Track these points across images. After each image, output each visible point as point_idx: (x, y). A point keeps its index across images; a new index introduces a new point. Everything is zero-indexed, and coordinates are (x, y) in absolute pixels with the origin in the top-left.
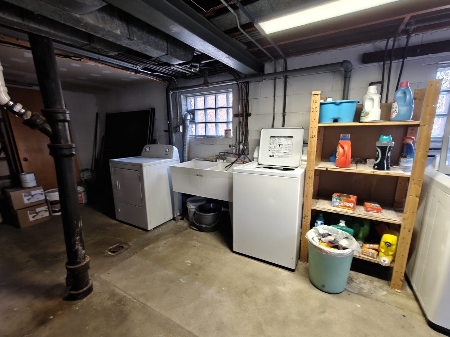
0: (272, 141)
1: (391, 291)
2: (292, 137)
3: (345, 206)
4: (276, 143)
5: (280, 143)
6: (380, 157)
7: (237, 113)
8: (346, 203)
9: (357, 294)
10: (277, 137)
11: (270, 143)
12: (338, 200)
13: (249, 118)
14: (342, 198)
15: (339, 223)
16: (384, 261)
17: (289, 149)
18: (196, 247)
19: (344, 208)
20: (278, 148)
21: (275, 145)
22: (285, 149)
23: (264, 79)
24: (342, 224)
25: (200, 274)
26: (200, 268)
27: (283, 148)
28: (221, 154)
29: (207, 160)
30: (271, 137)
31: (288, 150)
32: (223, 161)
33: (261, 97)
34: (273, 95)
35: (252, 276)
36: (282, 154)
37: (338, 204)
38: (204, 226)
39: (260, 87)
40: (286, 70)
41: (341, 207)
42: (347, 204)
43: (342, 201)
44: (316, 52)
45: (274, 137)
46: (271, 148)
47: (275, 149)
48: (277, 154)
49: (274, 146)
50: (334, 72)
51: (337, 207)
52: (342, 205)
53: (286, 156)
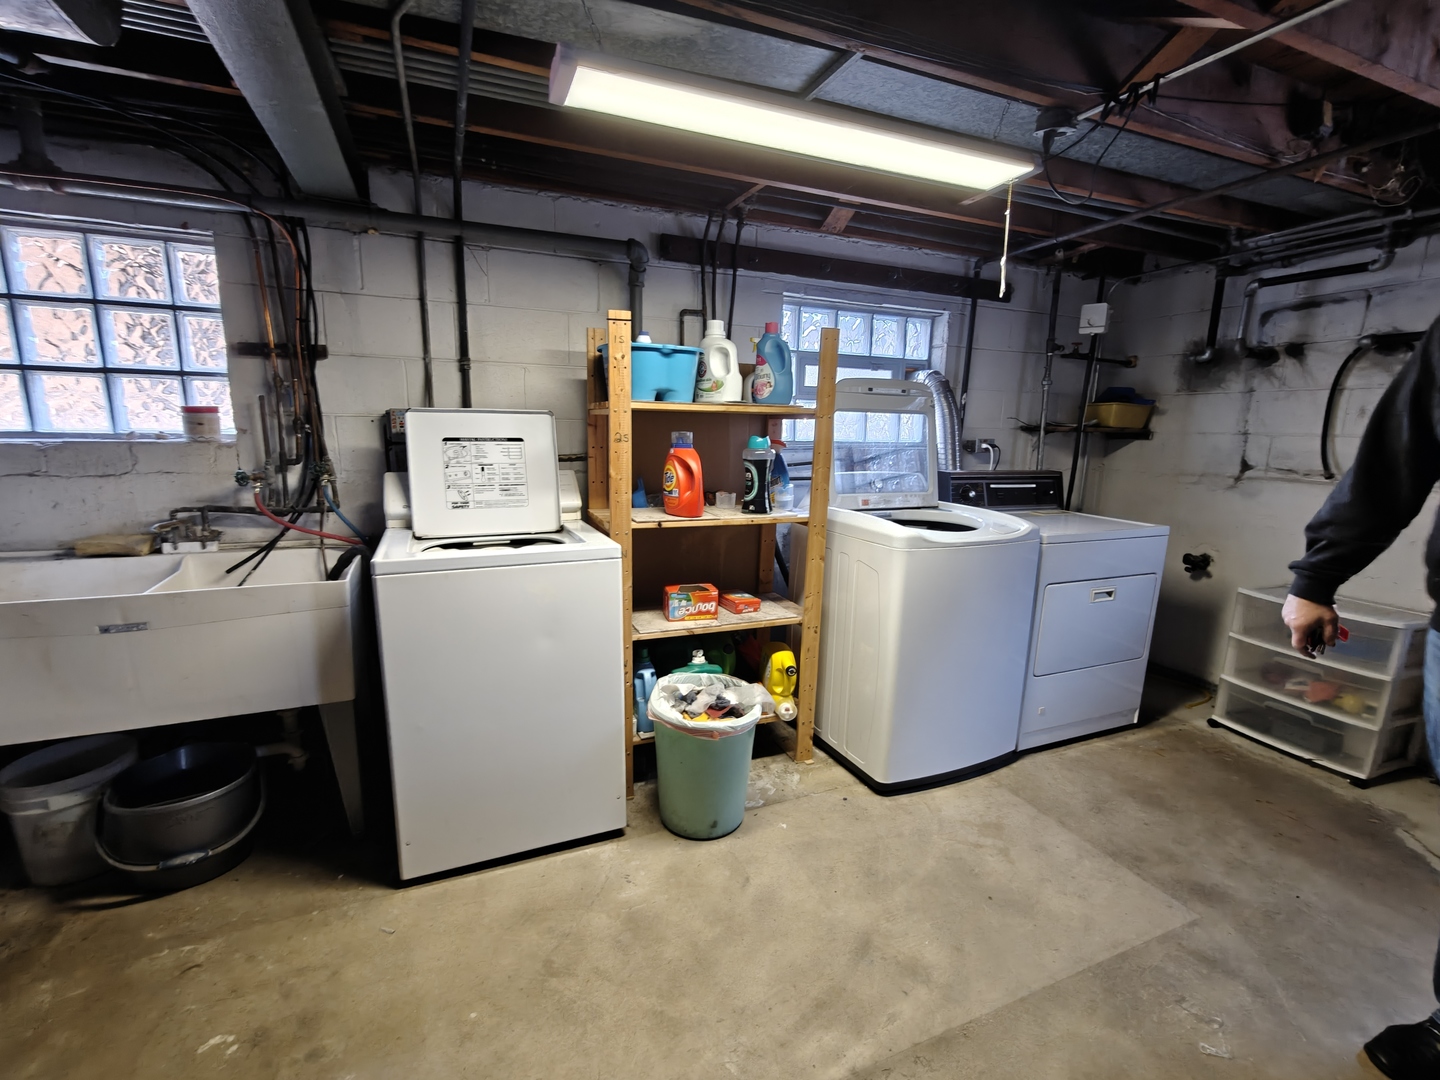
0: (451, 453)
1: (801, 767)
2: (520, 440)
3: (700, 613)
4: (468, 458)
5: (485, 461)
6: (756, 484)
7: (253, 341)
8: (701, 604)
9: (764, 805)
10: (470, 440)
11: (446, 459)
12: (684, 603)
13: (319, 364)
14: (693, 595)
15: (691, 660)
16: (787, 710)
17: (516, 479)
18: (198, 966)
19: (697, 617)
20: (478, 476)
21: (468, 468)
22: (504, 479)
23: (375, 229)
24: (699, 659)
25: (327, 1042)
26: (308, 1022)
27: (497, 477)
28: (180, 515)
29: (91, 550)
30: (446, 440)
31: (512, 481)
32: (204, 547)
33: (364, 292)
34: (414, 292)
35: (528, 915)
36: (495, 495)
37: (683, 611)
38: (192, 858)
39: (357, 254)
40: (456, 218)
41: (692, 618)
42: (703, 607)
43: (692, 602)
44: (545, 190)
45: (457, 439)
46: (453, 477)
47: (469, 481)
48: (478, 497)
49: (465, 469)
50: (599, 263)
51: (683, 620)
52: (694, 612)
53: (511, 501)
